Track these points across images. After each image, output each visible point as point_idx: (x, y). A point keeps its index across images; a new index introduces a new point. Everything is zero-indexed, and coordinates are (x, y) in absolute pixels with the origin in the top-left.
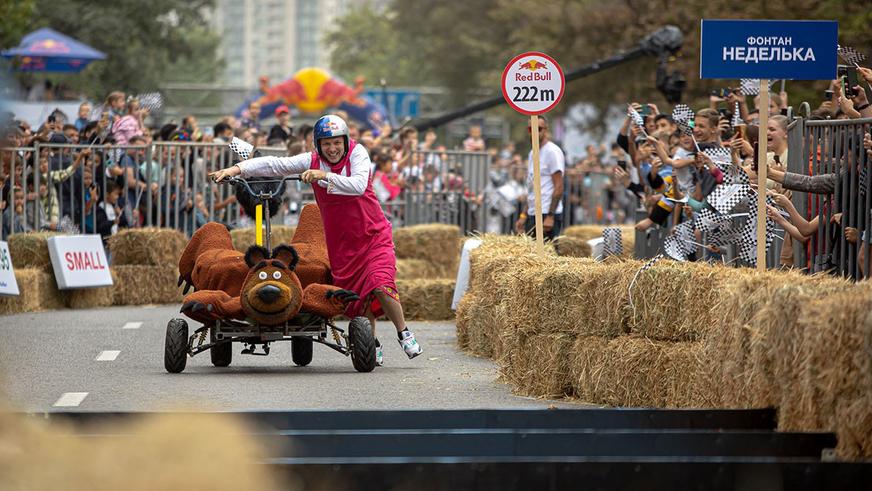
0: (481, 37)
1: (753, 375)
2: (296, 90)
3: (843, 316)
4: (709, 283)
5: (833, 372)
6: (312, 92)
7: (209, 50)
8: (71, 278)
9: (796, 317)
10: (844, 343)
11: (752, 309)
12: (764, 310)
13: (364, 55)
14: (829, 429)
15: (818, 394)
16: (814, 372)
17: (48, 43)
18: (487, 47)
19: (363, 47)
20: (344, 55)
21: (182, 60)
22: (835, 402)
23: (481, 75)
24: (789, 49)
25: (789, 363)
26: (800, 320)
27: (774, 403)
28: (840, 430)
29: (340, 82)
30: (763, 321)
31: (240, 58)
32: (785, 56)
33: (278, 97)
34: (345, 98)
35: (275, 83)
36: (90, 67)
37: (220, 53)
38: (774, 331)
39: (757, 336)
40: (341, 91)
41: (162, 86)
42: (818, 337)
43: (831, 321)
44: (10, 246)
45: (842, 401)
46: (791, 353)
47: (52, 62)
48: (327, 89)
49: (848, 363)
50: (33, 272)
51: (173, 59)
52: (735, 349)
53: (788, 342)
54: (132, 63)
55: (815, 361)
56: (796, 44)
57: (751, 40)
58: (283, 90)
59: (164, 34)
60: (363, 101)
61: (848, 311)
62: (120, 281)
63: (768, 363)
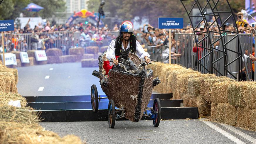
0: (117, 3)
1: (168, 87)
2: (81, 14)
3: (184, 78)
4: (161, 67)
5: (183, 88)
6: (84, 14)
7: (64, 5)
8: (39, 59)
9: (176, 77)
10: (184, 84)
11: (168, 75)
12: (170, 75)
13: (94, 5)
14: (182, 99)
15: (180, 92)
16: (179, 88)
17: (32, 6)
18: (118, 5)
19: (94, 4)
20: (90, 6)
21: (58, 8)
22: (183, 94)
23: (117, 10)
24: (174, 23)
25: (175, 85)
26: (177, 78)
27: (172, 92)
28: (184, 99)
29: (89, 12)
30: (170, 77)
31: (69, 5)
32: (174, 24)
33: (78, 15)
34: (91, 15)
35: (77, 12)
36: (41, 11)
37: (66, 6)
38: (172, 79)
39: (169, 80)
40: (90, 14)
41: (55, 13)
42: (180, 82)
43: (182, 79)
44: (28, 53)
45: (184, 94)
46: (175, 84)
47: (33, 10)
48: (87, 13)
49: (185, 87)
50: (32, 58)
51: (57, 8)
52: (165, 81)
53: (175, 82)
54: (49, 9)
55: (179, 86)
56: (176, 22)
57: (167, 22)
58: (79, 14)
59: (55, 3)
60: (94, 16)
61: (185, 78)
62: (49, 59)
63: (171, 85)
